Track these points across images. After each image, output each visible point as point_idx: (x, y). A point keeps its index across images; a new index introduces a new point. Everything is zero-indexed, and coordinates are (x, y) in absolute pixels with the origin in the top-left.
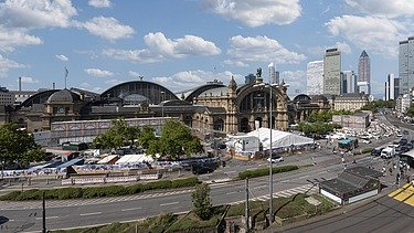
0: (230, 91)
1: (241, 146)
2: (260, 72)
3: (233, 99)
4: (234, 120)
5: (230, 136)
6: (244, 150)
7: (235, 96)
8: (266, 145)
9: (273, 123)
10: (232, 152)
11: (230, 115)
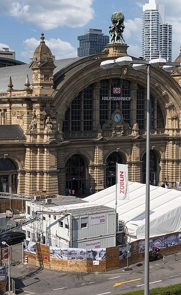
0: (36, 78)
1: (65, 233)
2: (118, 26)
3: (44, 102)
4: (46, 160)
5: (35, 207)
6: (74, 243)
7: (50, 92)
8: (135, 231)
9: (155, 168)
10: (42, 252)
11: (34, 147)
